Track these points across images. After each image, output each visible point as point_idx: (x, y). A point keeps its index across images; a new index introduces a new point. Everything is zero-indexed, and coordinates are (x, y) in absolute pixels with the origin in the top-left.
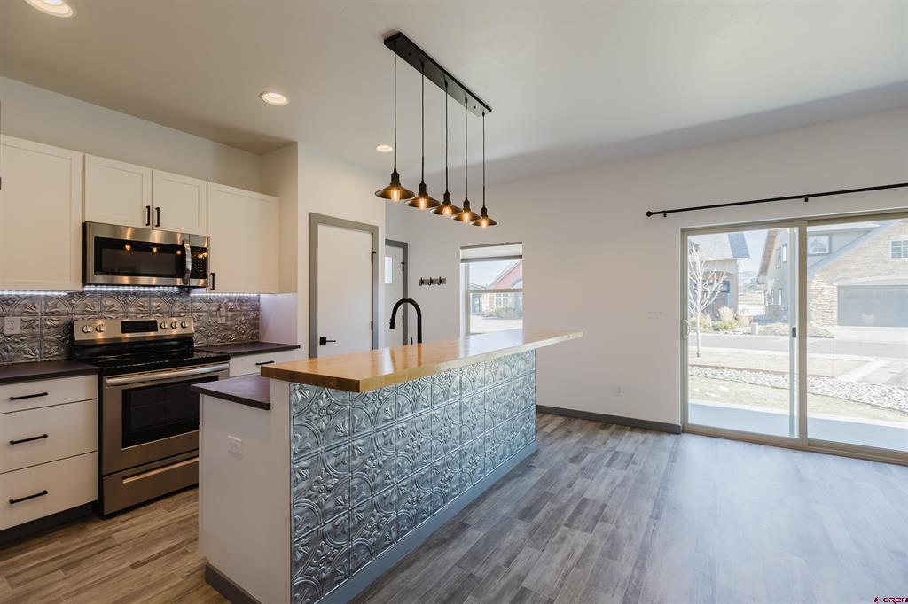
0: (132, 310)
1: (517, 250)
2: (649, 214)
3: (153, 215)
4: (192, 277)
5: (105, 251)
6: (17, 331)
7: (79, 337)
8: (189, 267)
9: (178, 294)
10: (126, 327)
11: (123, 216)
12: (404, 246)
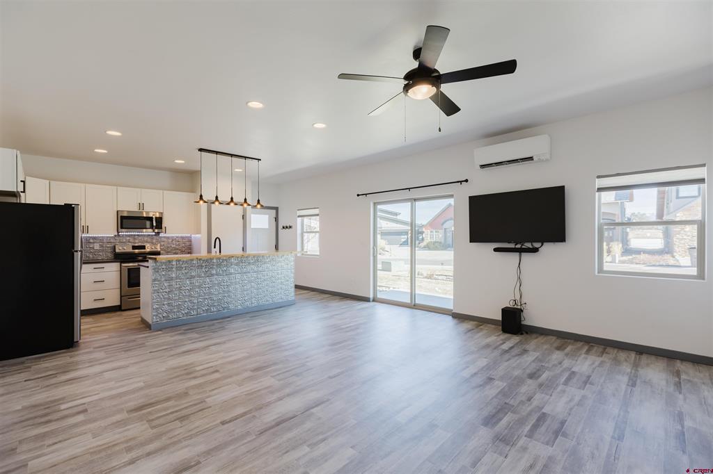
0: (137, 241)
1: (316, 211)
2: (358, 195)
3: (141, 206)
4: (156, 228)
5: (124, 220)
6: (98, 248)
7: (117, 251)
8: (155, 224)
9: (155, 235)
10: (134, 248)
11: (130, 207)
12: (277, 209)
